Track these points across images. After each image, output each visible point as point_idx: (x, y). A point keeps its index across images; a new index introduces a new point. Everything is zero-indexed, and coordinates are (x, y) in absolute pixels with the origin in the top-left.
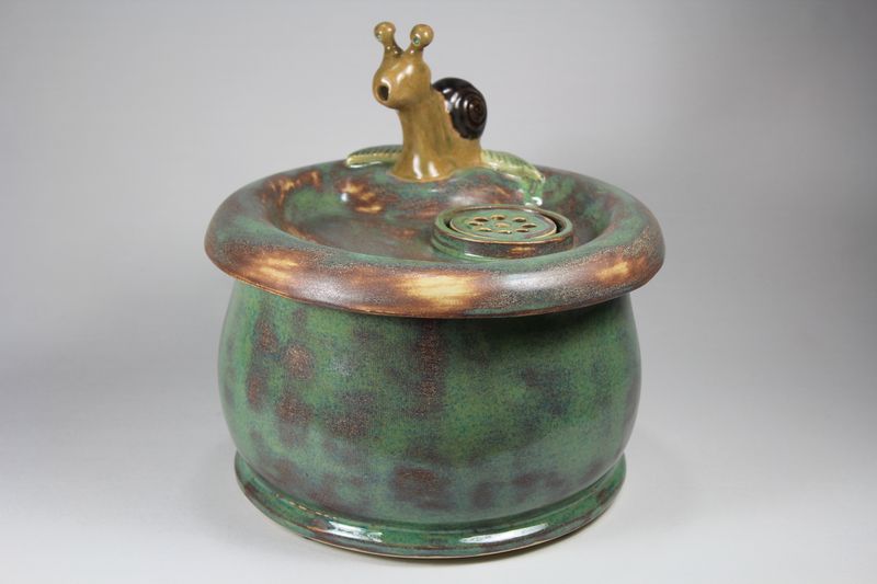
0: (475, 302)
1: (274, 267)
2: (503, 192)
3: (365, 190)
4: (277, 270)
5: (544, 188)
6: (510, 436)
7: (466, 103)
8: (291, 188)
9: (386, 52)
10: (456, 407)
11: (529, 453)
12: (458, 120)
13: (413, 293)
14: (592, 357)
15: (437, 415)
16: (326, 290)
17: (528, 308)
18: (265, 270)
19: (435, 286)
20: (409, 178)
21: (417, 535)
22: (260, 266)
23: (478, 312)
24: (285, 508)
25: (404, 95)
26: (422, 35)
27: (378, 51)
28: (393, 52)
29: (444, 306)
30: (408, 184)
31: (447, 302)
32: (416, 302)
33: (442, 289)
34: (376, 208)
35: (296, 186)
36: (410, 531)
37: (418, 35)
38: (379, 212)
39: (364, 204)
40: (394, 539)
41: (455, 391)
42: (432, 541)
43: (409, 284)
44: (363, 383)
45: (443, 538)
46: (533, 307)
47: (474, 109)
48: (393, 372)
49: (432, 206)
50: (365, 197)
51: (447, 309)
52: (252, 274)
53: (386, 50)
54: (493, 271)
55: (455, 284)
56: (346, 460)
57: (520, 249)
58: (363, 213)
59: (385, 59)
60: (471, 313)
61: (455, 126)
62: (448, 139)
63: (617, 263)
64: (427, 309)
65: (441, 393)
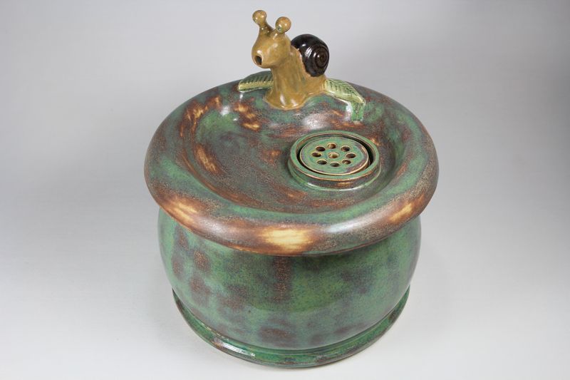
0: (309, 247)
1: (181, 209)
2: (338, 114)
3: (249, 111)
4: (186, 212)
5: (365, 110)
6: (333, 310)
7: (315, 55)
8: (201, 114)
9: (261, 31)
10: (298, 297)
11: (345, 317)
12: (309, 64)
13: (269, 241)
15: (287, 302)
17: (344, 248)
18: (177, 210)
19: (284, 237)
20: (277, 106)
21: (277, 356)
22: (174, 206)
23: (311, 253)
25: (272, 62)
26: (283, 25)
27: (255, 30)
28: (266, 31)
29: (289, 249)
30: (277, 110)
31: (292, 247)
32: (271, 247)
33: (289, 238)
34: (256, 126)
35: (205, 112)
36: (272, 353)
37: (280, 25)
38: (258, 129)
39: (249, 121)
40: (263, 357)
41: (298, 288)
42: (286, 359)
43: (264, 235)
44: (241, 281)
45: (293, 357)
46: (347, 247)
47: (320, 57)
48: (260, 277)
49: (291, 128)
50: (249, 116)
51: (291, 251)
52: (170, 210)
53: (260, 29)
54: (322, 224)
55: (296, 236)
56: (232, 320)
57: (343, 183)
58: (248, 128)
59: (260, 36)
60: (307, 253)
61: (307, 71)
62: (303, 79)
63: (404, 207)
64: (279, 251)
65: (289, 289)
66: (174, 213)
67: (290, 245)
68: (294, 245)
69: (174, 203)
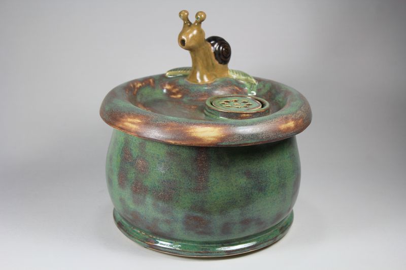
0: (222, 139)
1: (130, 122)
2: (238, 89)
3: (174, 88)
4: (132, 124)
5: (257, 87)
6: (239, 201)
7: (221, 48)
8: (140, 86)
9: (185, 24)
10: (214, 187)
11: (248, 209)
12: (217, 56)
13: (194, 135)
14: (277, 165)
15: (205, 191)
16: (155, 133)
17: (247, 142)
18: (126, 124)
19: (204, 132)
20: (195, 82)
21: (196, 246)
22: (124, 122)
23: (224, 144)
24: (135, 234)
25: (192, 44)
26: (201, 16)
27: (181, 23)
28: (188, 24)
29: (208, 141)
30: (195, 85)
31: (210, 139)
32: (195, 139)
33: (207, 133)
35: (143, 85)
36: (192, 244)
37: (199, 16)
38: (181, 97)
39: (174, 94)
40: (185, 248)
41: (213, 181)
42: (202, 249)
43: (192, 131)
44: (171, 176)
45: (208, 248)
46: (249, 142)
47: (225, 51)
48: (185, 171)
49: (205, 95)
50: (174, 91)
51: (210, 142)
52: (121, 126)
54: (231, 125)
55: (213, 131)
56: (163, 212)
57: (244, 115)
58: (173, 98)
59: (184, 27)
60: (221, 144)
61: (216, 59)
62: (213, 64)
63: (289, 122)
64: (201, 142)
65: (207, 181)
66: (124, 127)
67: (209, 137)
68: (212, 137)
69: (125, 120)
